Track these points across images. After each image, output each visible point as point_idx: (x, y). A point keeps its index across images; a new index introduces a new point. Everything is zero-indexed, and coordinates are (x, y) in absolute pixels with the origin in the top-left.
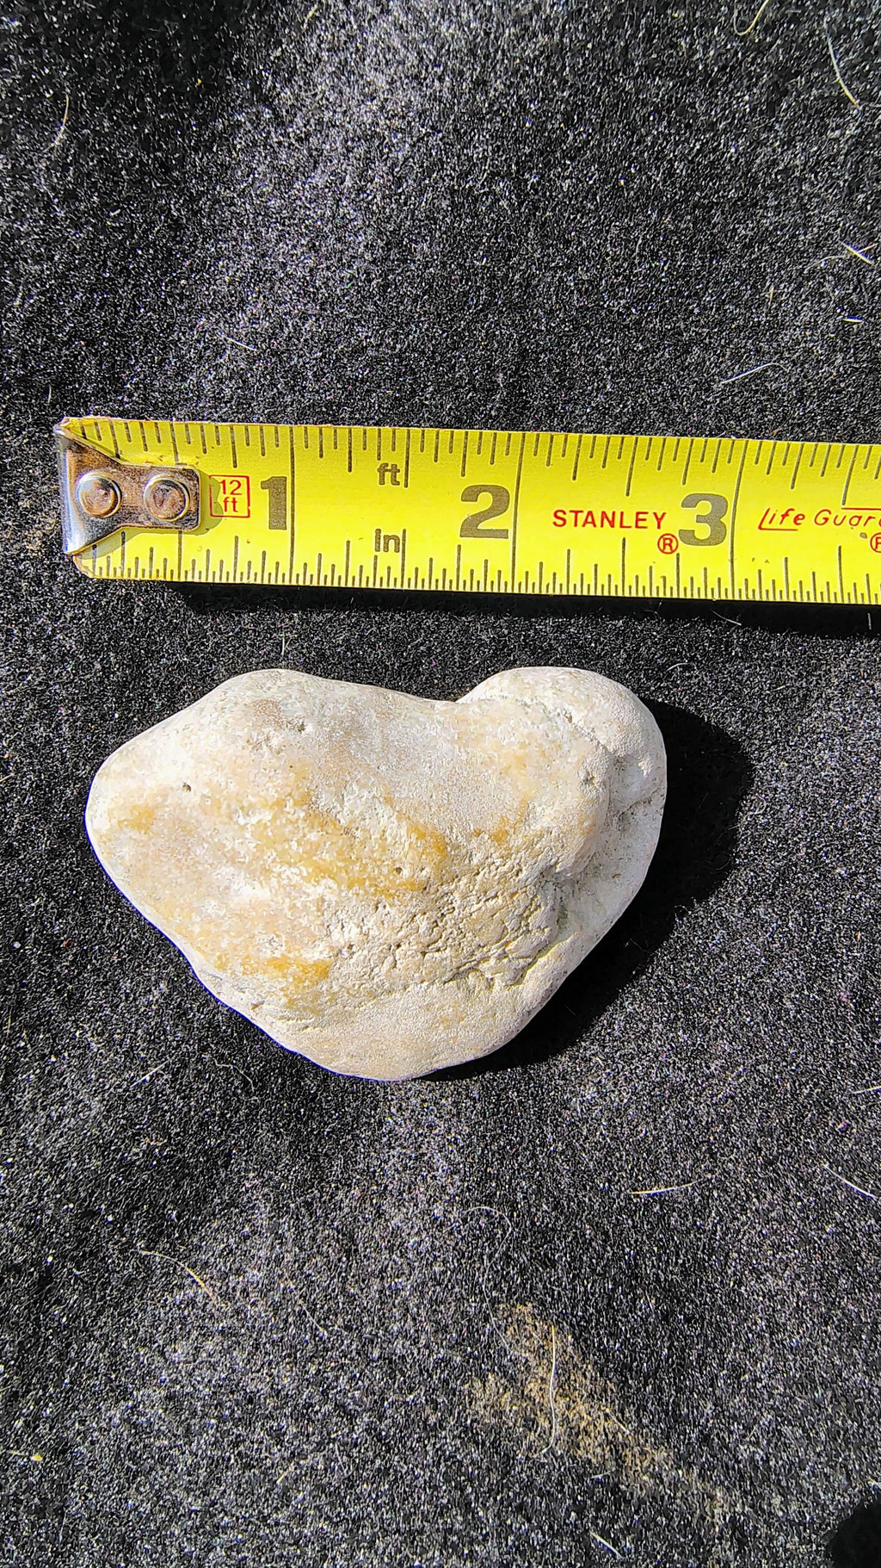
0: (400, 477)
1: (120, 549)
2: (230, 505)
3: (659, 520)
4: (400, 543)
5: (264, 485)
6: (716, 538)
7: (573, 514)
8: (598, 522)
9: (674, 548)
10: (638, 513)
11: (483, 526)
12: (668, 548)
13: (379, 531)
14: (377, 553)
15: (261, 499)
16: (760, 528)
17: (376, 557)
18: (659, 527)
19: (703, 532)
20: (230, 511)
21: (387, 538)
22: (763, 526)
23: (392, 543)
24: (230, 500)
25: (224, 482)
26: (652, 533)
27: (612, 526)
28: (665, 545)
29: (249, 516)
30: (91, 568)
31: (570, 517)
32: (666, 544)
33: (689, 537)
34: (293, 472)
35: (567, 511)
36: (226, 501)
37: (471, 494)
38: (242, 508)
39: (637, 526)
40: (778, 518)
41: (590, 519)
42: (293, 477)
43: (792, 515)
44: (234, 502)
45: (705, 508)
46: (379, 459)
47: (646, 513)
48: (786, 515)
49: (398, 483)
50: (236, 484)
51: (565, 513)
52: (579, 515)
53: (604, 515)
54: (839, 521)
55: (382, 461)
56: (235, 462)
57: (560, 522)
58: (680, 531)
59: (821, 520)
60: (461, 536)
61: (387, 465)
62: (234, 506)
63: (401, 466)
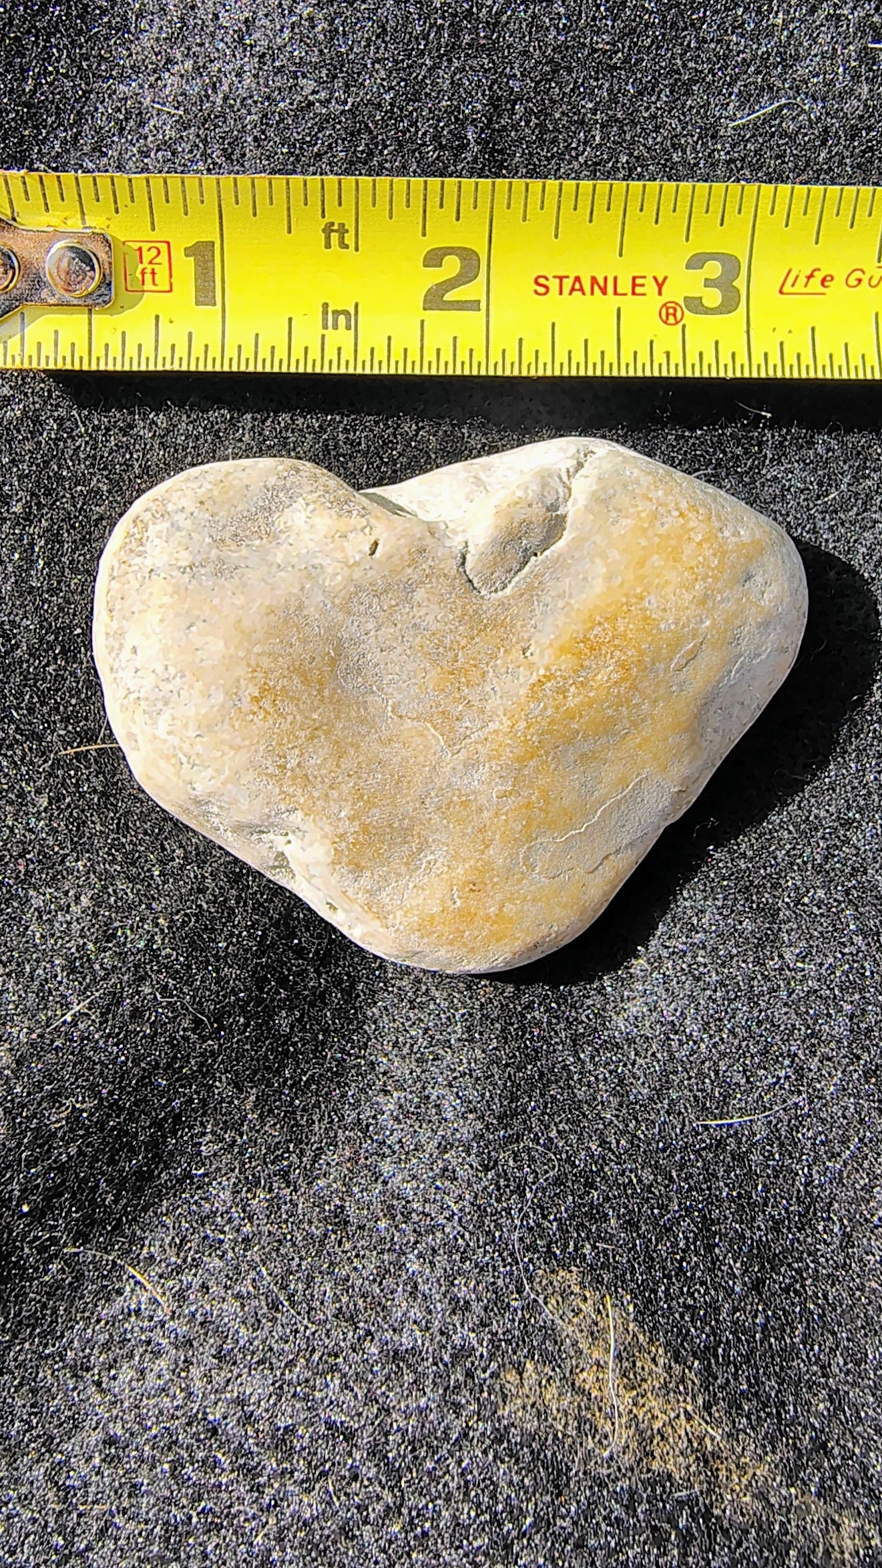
0: (349, 239)
1: (19, 332)
2: (148, 277)
3: (660, 286)
4: (350, 318)
5: (188, 252)
6: (728, 306)
7: (557, 281)
8: (587, 288)
9: (678, 317)
10: (634, 279)
11: (448, 297)
12: (671, 319)
13: (326, 305)
14: (325, 332)
15: (186, 268)
16: (781, 292)
17: (323, 336)
18: (660, 293)
19: (713, 298)
20: (148, 286)
21: (336, 313)
22: (784, 290)
23: (342, 319)
24: (148, 271)
25: (140, 249)
26: (652, 302)
27: (604, 293)
28: (668, 315)
29: (171, 291)
31: (554, 284)
32: (669, 313)
33: (695, 305)
34: (222, 235)
35: (550, 277)
36: (143, 273)
37: (434, 259)
38: (162, 281)
39: (634, 293)
40: (802, 281)
41: (577, 286)
42: (222, 241)
43: (819, 276)
44: (153, 273)
45: (713, 269)
46: (323, 217)
47: (644, 277)
48: (811, 276)
49: (347, 247)
50: (155, 251)
51: (547, 279)
52: (565, 280)
53: (594, 280)
54: (874, 282)
55: (327, 220)
56: (153, 224)
57: (542, 290)
58: (686, 298)
59: (852, 282)
60: (425, 309)
61: (333, 224)
62: (153, 279)
63: (350, 225)
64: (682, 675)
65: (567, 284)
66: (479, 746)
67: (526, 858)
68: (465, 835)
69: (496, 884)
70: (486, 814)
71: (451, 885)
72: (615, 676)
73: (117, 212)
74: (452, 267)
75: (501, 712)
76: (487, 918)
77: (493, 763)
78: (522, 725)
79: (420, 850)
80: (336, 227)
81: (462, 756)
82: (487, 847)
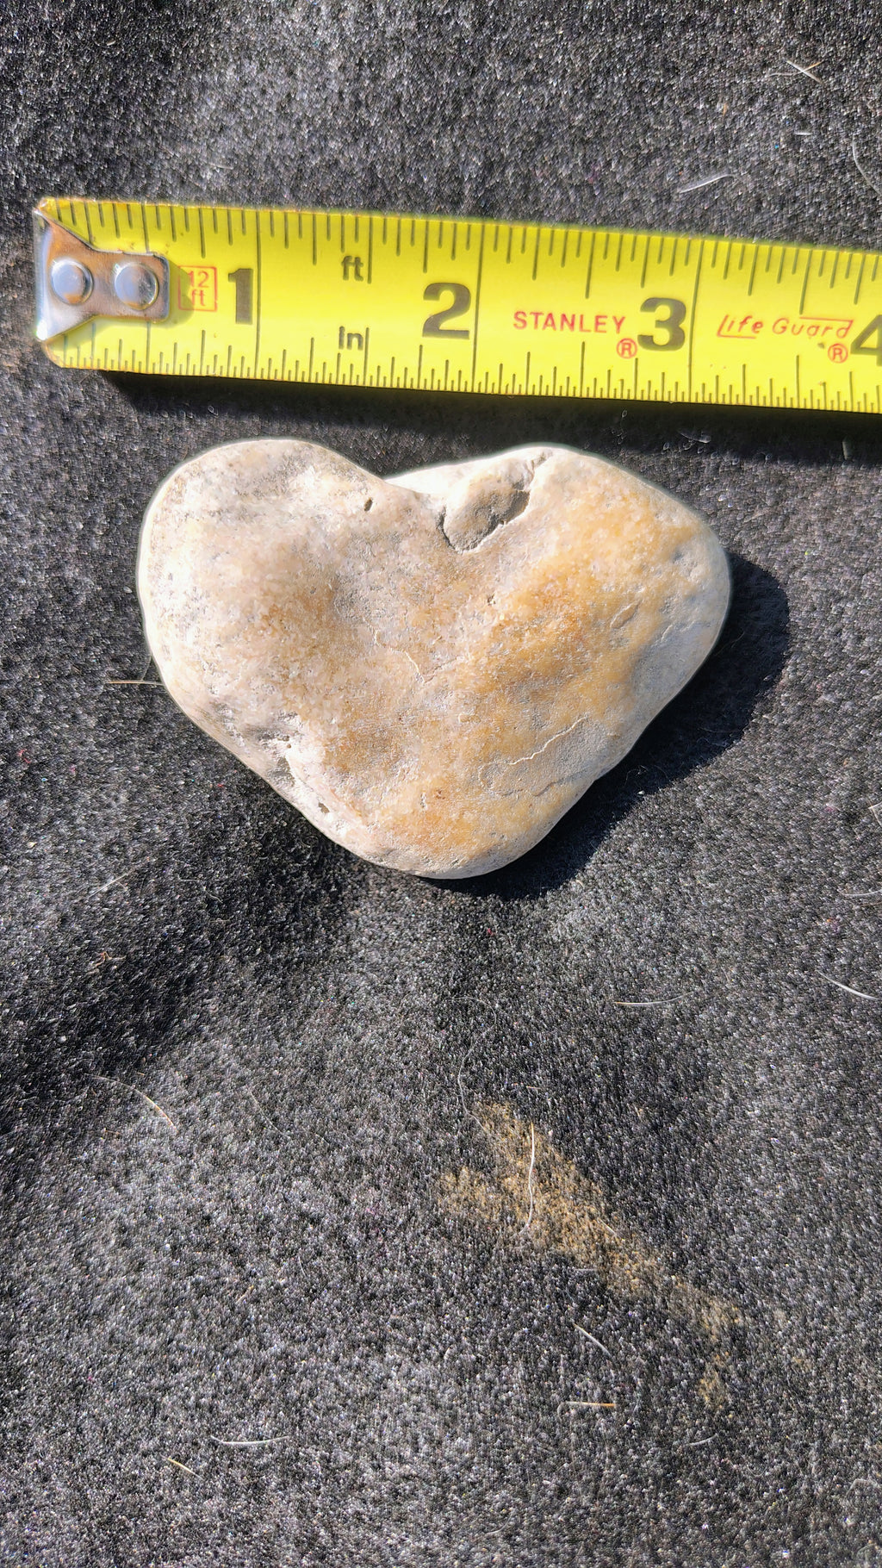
0: (363, 271)
1: (90, 341)
2: (197, 298)
3: (619, 324)
4: (362, 340)
5: (231, 276)
6: (677, 340)
7: (533, 317)
8: (558, 324)
9: (632, 352)
10: (598, 317)
11: (446, 325)
12: (626, 353)
13: (342, 329)
14: (340, 351)
15: (228, 290)
16: (719, 334)
17: (339, 355)
18: (618, 332)
19: (662, 336)
20: (197, 305)
21: (350, 335)
22: (722, 333)
23: (355, 341)
24: (198, 293)
25: (192, 273)
26: (611, 337)
27: (572, 328)
28: (623, 349)
29: (215, 310)
30: (61, 358)
31: (530, 319)
32: (625, 348)
33: (647, 341)
34: (259, 264)
35: (527, 312)
36: (193, 293)
37: (433, 291)
38: (209, 301)
40: (736, 326)
41: (550, 322)
42: (259, 269)
43: (751, 322)
44: (202, 294)
46: (342, 251)
47: (605, 317)
48: (744, 322)
49: (361, 278)
50: (203, 276)
51: (525, 315)
52: (540, 317)
53: (564, 317)
54: (796, 330)
55: (345, 254)
56: (203, 252)
57: (520, 324)
58: (639, 337)
59: (779, 328)
60: (424, 335)
61: (349, 257)
62: (202, 300)
63: (364, 260)
64: (620, 633)
66: (449, 677)
67: (484, 775)
68: (433, 750)
69: (457, 794)
70: (452, 734)
71: (421, 791)
72: (564, 627)
73: (174, 240)
75: (467, 649)
76: (450, 822)
77: (460, 691)
78: (484, 660)
79: (396, 759)
81: (434, 683)
82: (452, 762)
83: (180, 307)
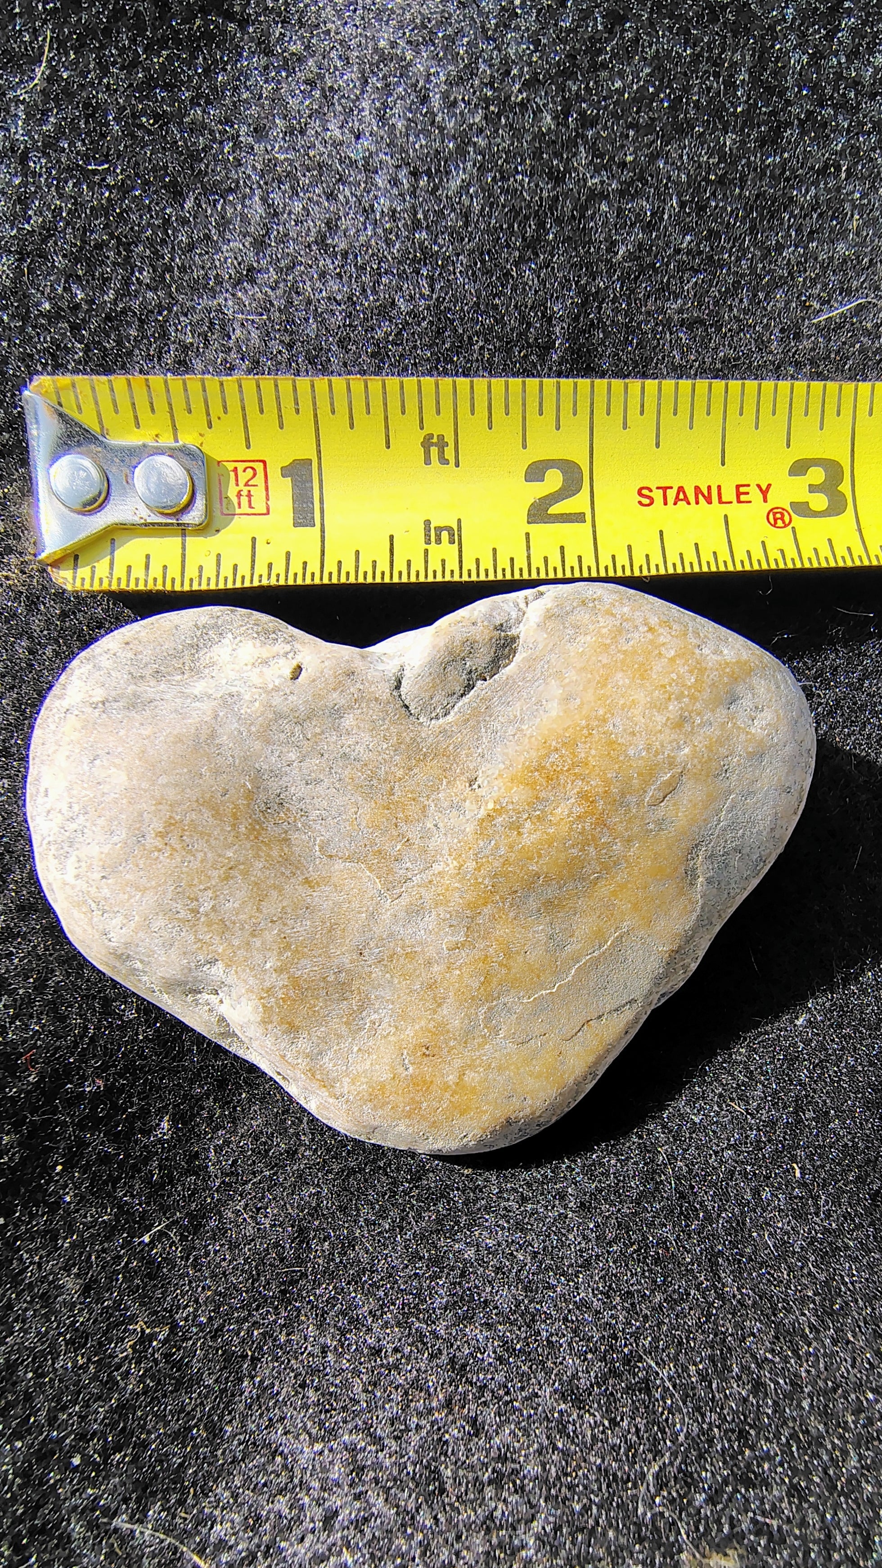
0: (449, 453)
1: (109, 557)
2: (244, 500)
3: (765, 493)
4: (455, 535)
5: (286, 472)
6: (836, 507)
7: (661, 491)
8: (692, 498)
9: (787, 521)
10: (738, 487)
11: (554, 510)
12: (780, 523)
13: (427, 523)
14: (427, 546)
15: (283, 490)
17: (426, 551)
18: (765, 500)
19: (819, 502)
20: (245, 508)
21: (440, 530)
23: (445, 535)
24: (245, 493)
25: (235, 470)
26: (758, 508)
27: (709, 502)
28: (775, 520)
29: (268, 513)
30: (71, 580)
31: (658, 495)
32: (776, 517)
33: (802, 509)
34: (319, 452)
35: (654, 489)
36: (239, 495)
37: (535, 472)
38: (260, 507)
39: (739, 501)
41: (681, 496)
42: (320, 458)
44: (249, 495)
45: (817, 475)
46: (422, 428)
47: (748, 485)
49: (447, 462)
50: (250, 472)
51: (651, 491)
52: (668, 491)
53: (697, 489)
55: (426, 432)
56: (247, 440)
57: (646, 501)
58: (792, 504)
60: (529, 523)
61: (431, 436)
62: (250, 501)
63: (450, 439)
65: (671, 494)
73: (210, 426)
74: (554, 480)
80: (435, 440)
83: (222, 514)
